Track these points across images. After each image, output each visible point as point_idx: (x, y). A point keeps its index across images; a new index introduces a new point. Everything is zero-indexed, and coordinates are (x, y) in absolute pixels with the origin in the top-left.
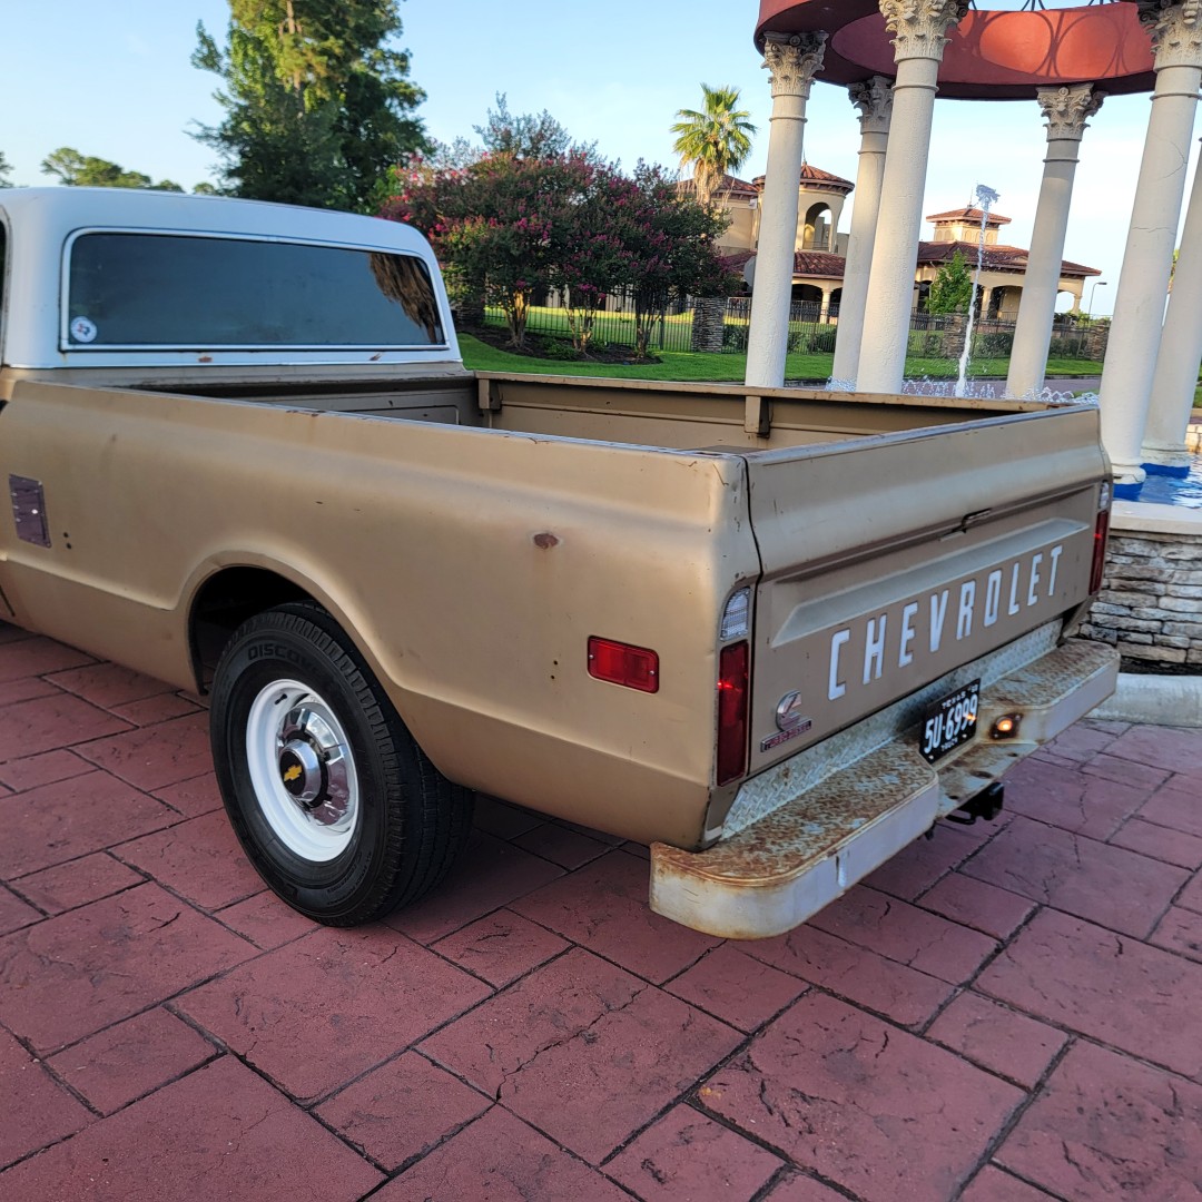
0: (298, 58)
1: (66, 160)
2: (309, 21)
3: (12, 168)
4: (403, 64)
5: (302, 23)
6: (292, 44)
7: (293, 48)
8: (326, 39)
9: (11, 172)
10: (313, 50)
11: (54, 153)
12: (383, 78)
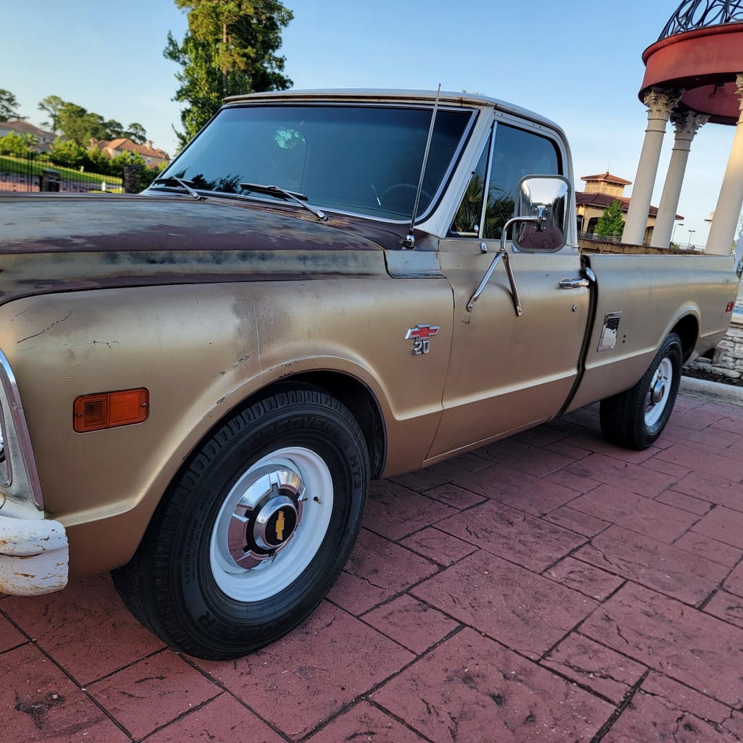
0: (228, 58)
1: (54, 103)
2: (236, 36)
3: (20, 105)
4: (281, 64)
5: (232, 37)
6: (225, 49)
7: (225, 51)
8: (246, 48)
9: (19, 108)
10: (238, 54)
11: (47, 99)
12: (269, 71)
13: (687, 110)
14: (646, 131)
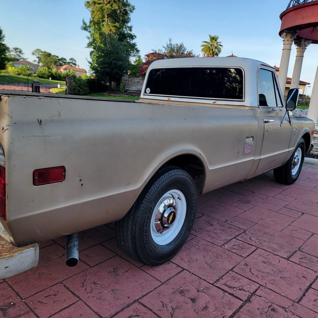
0: (108, 28)
1: (38, 52)
2: (111, 19)
3: (24, 54)
4: (131, 29)
5: (109, 19)
7: (107, 25)
8: (115, 23)
10: (112, 26)
11: (35, 50)
12: (126, 32)
13: (302, 39)
14: (283, 49)
